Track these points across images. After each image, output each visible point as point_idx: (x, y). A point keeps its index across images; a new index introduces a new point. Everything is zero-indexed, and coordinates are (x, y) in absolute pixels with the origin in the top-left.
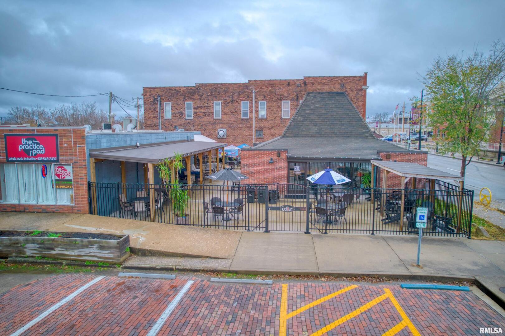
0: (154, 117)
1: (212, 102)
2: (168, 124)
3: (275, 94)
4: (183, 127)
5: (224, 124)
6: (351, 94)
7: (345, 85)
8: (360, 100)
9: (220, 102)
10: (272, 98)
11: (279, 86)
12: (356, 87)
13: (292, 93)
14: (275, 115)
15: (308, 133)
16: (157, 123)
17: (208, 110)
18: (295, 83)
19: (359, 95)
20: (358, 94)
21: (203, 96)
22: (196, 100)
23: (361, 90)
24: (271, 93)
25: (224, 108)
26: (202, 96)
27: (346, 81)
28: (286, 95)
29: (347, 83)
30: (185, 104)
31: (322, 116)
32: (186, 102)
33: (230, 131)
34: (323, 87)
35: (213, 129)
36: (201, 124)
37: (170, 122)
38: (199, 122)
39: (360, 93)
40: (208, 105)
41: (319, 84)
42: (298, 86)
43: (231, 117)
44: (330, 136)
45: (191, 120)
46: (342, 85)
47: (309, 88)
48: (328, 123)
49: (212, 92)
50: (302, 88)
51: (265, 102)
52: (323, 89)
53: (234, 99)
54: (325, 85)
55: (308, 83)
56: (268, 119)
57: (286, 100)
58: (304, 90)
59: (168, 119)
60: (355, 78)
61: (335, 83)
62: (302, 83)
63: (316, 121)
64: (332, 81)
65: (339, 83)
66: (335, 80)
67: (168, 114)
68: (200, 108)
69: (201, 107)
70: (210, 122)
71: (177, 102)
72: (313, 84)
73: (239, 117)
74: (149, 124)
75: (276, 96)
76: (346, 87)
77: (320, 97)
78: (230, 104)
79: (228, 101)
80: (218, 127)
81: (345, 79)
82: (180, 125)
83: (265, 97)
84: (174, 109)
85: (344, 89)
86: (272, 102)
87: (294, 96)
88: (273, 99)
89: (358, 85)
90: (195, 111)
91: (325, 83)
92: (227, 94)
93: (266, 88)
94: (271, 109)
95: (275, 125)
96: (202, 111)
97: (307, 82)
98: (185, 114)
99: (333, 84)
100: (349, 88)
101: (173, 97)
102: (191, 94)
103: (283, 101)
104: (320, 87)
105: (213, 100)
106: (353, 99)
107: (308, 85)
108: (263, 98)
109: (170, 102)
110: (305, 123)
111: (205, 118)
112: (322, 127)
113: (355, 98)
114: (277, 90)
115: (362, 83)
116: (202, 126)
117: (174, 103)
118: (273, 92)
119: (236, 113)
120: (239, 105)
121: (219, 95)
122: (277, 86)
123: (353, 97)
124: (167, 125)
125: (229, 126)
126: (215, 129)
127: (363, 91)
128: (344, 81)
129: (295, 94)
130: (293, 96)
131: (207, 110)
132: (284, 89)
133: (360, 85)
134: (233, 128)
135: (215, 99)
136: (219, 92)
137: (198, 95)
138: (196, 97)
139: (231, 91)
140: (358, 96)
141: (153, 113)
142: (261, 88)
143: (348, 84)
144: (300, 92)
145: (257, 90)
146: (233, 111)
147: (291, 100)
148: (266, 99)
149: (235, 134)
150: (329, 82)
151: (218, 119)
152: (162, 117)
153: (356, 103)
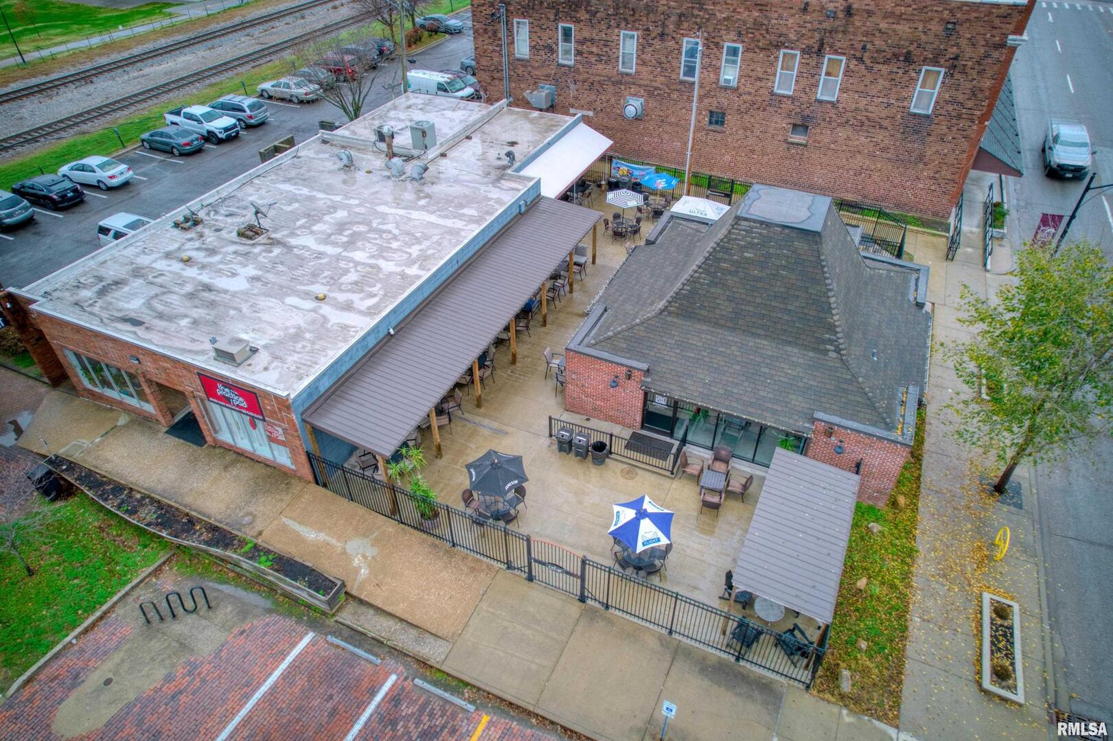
0: (494, 51)
1: (616, 30)
2: (522, 69)
3: (767, 30)
4: (553, 82)
5: (640, 86)
6: (968, 55)
7: (958, 27)
8: (989, 73)
9: (635, 33)
10: (759, 41)
11: (780, 11)
12: (988, 36)
13: (810, 34)
14: (759, 84)
15: (711, 315)
16: (500, 63)
17: (608, 50)
18: (823, 7)
19: (990, 61)
20: (987, 56)
21: (599, 15)
22: (582, 24)
23: (1002, 45)
24: (758, 25)
25: (642, 49)
26: (594, 14)
27: (966, 17)
28: (792, 36)
29: (968, 20)
30: (557, 29)
31: (752, 283)
32: (561, 25)
33: (652, 104)
34: (895, 26)
35: (615, 94)
36: (591, 80)
37: (525, 66)
38: (586, 76)
39: (996, 54)
40: (609, 39)
41: (885, 17)
42: (828, 17)
43: (655, 73)
44: (754, 331)
45: (569, 67)
46: (950, 26)
47: (858, 24)
48: (758, 300)
49: (617, 8)
50: (838, 23)
51: (740, 46)
52: (894, 31)
53: (667, 31)
54: (902, 22)
55: (858, 10)
56: (741, 91)
57: (792, 49)
58: (841, 29)
59: (523, 60)
60: (994, 11)
61: (931, 19)
62: (842, 8)
63: (735, 290)
64: (925, 10)
65: (941, 20)
66: (935, 8)
67: (522, 48)
68: (589, 43)
69: (592, 40)
70: (610, 78)
71: (540, 23)
72: (870, 13)
73: (674, 77)
74: (485, 64)
75: (768, 36)
76: (961, 33)
77: (760, 234)
78: (657, 44)
79: (653, 35)
80: (626, 93)
81: (965, 8)
82: (548, 76)
83: (740, 34)
84: (535, 37)
85: (954, 37)
86: (758, 51)
87: (813, 42)
88: (760, 44)
89: (995, 32)
90: (580, 48)
91: (904, 17)
92: (651, 15)
93: (747, 13)
94: (751, 68)
95: (755, 107)
96: (594, 49)
97: (855, 6)
98: (557, 51)
99: (925, 21)
100: (969, 36)
101: (533, 9)
102: (570, 7)
103: (783, 51)
104: (886, 25)
105: (618, 26)
106: (968, 70)
107: (856, 17)
108: (735, 38)
109: (527, 21)
110: (713, 290)
111: (600, 67)
112: (743, 307)
113: (977, 67)
114: (774, 21)
115: (1011, 27)
116: (592, 84)
117: (536, 23)
118: (762, 24)
119: (668, 65)
120: (677, 47)
121: (633, 15)
122: (774, 9)
123: (970, 63)
124: (520, 72)
125: (651, 93)
126: (619, 95)
127: (1004, 51)
128: (959, 16)
129: (817, 36)
130: (811, 42)
131: (605, 49)
132: (791, 21)
133: (1003, 31)
134: (658, 98)
135: (623, 25)
136: (633, 10)
137: (587, 12)
138: (583, 15)
139: (661, 9)
140: (984, 62)
141: (491, 41)
142: (734, 10)
143: (968, 24)
144: (830, 32)
145: (723, 16)
146: (663, 59)
147: (803, 51)
148: (743, 42)
149: (661, 113)
150: (916, 12)
151: (627, 74)
152: (511, 54)
153: (975, 82)
